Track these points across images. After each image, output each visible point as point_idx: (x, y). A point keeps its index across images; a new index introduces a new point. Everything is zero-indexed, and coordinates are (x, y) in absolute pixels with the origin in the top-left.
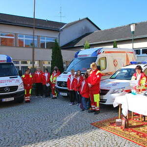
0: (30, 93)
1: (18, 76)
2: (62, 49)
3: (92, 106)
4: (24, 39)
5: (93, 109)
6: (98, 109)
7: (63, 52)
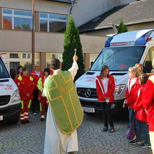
0: (29, 107)
1: (10, 79)
2: (81, 33)
4: (13, 16)
7: (84, 38)
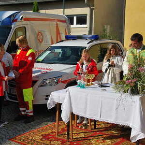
3: (21, 109)
5: (23, 113)
6: (32, 114)
